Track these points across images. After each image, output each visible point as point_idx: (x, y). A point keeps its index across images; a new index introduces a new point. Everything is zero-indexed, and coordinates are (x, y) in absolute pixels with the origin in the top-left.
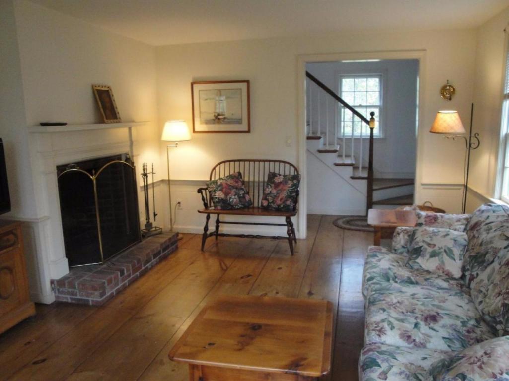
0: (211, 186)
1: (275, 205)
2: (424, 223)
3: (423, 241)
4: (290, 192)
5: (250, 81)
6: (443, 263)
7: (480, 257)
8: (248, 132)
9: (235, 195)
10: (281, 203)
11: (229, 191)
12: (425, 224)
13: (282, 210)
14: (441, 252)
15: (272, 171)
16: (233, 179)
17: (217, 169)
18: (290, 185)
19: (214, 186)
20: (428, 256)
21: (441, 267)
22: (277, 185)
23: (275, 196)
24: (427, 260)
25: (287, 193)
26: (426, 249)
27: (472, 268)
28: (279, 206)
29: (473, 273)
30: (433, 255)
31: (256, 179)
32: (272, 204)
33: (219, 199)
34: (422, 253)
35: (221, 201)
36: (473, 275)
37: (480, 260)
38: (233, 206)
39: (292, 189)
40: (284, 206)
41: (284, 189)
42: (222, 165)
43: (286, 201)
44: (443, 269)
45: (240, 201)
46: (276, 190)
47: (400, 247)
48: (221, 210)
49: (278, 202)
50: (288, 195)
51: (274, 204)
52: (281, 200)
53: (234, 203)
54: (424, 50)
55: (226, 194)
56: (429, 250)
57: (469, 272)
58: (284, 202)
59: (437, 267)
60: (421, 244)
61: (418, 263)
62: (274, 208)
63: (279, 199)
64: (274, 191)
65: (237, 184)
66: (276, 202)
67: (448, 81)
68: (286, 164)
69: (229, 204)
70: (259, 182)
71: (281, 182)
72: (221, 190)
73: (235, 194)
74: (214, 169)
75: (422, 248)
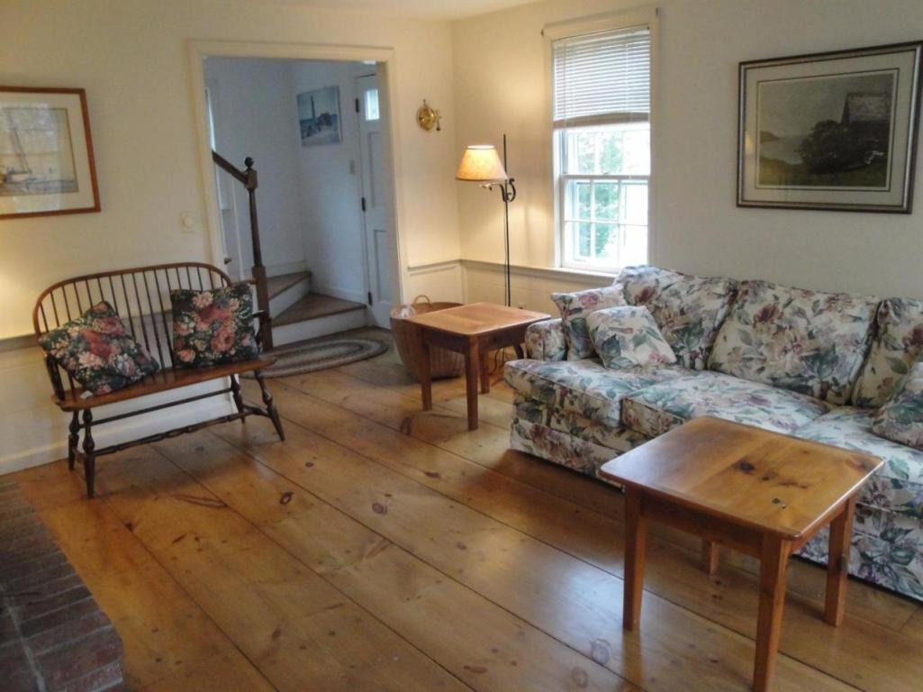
0: (58, 346)
1: (215, 352)
2: (583, 307)
3: (612, 329)
4: (242, 321)
5: (87, 92)
6: (655, 348)
7: (695, 326)
8: (96, 209)
9: (122, 354)
10: (229, 346)
11: (105, 346)
12: (586, 308)
13: (233, 359)
14: (645, 336)
15: (175, 287)
16: (101, 318)
17: (47, 302)
18: (234, 308)
19: (65, 343)
20: (631, 346)
21: (655, 355)
22: (205, 313)
23: (212, 336)
24: (634, 350)
25: (236, 324)
26: (623, 338)
27: (688, 343)
28: (224, 353)
29: (692, 350)
30: (639, 341)
31: (135, 311)
32: (207, 354)
33: (92, 369)
34: (620, 344)
35: (100, 373)
36: (695, 352)
37: (696, 331)
38: (128, 378)
39: (244, 315)
40: (237, 350)
41: (227, 318)
42: (58, 293)
43: (241, 339)
44: (658, 355)
45: (138, 364)
46: (206, 323)
47: (557, 350)
48: (111, 392)
49: (222, 346)
50: (240, 328)
51: (212, 352)
52: (227, 340)
53: (128, 370)
54: (391, 49)
55: (104, 355)
56: (629, 337)
57: (686, 350)
58: (236, 343)
59: (650, 356)
60: (611, 334)
61: (625, 358)
62: (213, 360)
63: (222, 339)
64: (204, 327)
65: (114, 329)
66: (216, 347)
67: (424, 101)
68: (201, 269)
69: (121, 376)
70: (152, 315)
71: (211, 306)
72: (87, 349)
73: (120, 350)
74: (39, 304)
75: (617, 338)
